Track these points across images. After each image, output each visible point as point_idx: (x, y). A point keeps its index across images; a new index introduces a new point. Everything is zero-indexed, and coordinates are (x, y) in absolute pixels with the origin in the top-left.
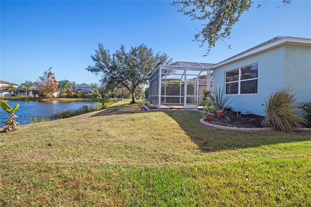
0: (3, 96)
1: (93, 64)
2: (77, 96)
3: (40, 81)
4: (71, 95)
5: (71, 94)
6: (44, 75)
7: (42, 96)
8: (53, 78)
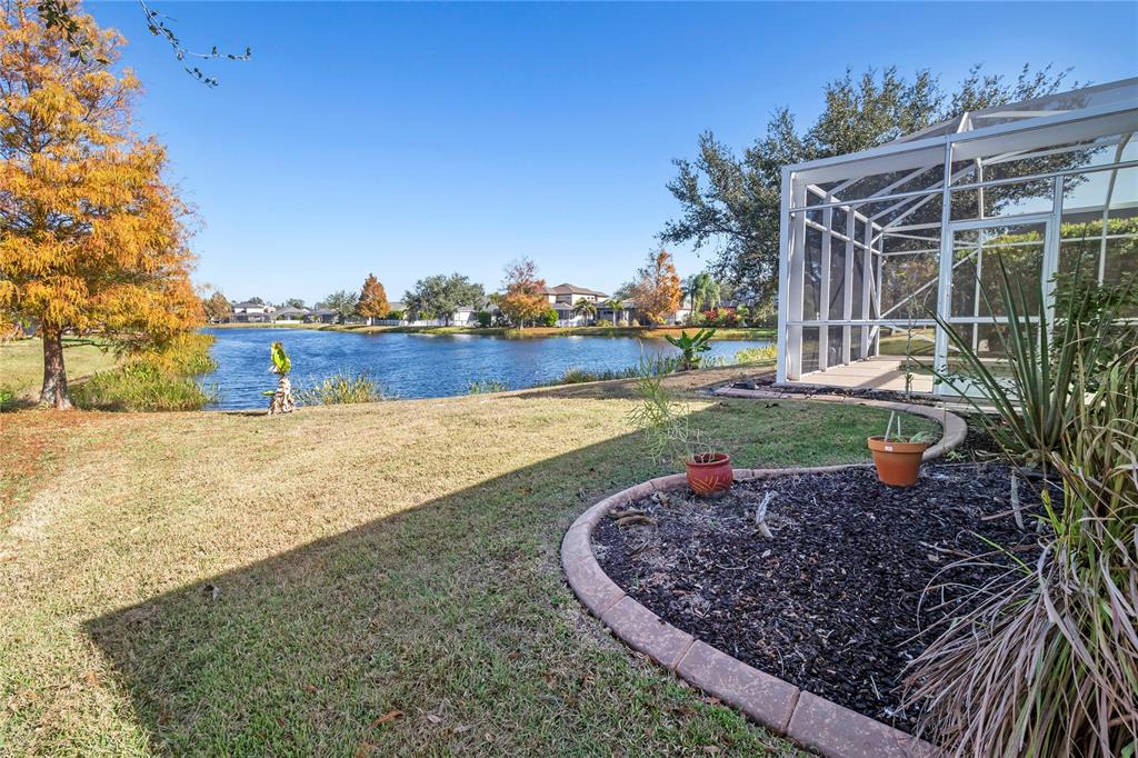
0: (575, 325)
1: (679, 213)
2: (736, 322)
3: (638, 281)
4: (717, 320)
5: (717, 316)
6: (648, 263)
7: (647, 323)
8: (669, 268)
